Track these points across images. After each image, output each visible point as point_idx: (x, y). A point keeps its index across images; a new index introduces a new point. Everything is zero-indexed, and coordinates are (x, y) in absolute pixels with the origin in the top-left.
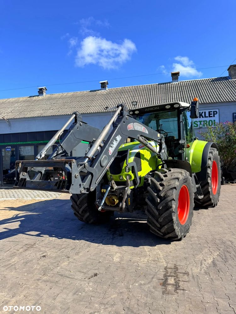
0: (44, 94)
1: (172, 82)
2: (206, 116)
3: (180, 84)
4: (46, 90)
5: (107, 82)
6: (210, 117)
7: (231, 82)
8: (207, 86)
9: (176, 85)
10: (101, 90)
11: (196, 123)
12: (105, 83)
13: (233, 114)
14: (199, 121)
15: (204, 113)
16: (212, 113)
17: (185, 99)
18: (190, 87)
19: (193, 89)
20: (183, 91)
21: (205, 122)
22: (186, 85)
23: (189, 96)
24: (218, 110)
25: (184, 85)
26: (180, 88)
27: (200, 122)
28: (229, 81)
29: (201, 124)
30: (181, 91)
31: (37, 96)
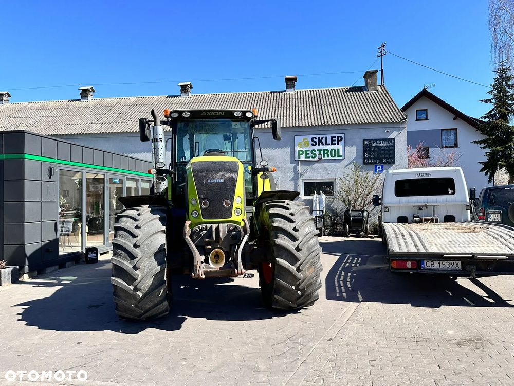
0: (90, 97)
1: (286, 91)
2: (328, 143)
3: (296, 95)
4: (94, 91)
5: (190, 85)
6: (332, 144)
7: (366, 95)
8: (333, 99)
9: (291, 95)
10: (180, 96)
11: (313, 152)
12: (187, 85)
13: (364, 141)
14: (318, 150)
15: (324, 138)
16: (336, 139)
17: (300, 117)
18: (310, 99)
19: (314, 104)
20: (299, 105)
21: (326, 152)
22: (305, 97)
23: (306, 114)
24: (343, 136)
25: (302, 97)
26: (296, 100)
27: (320, 151)
28: (364, 93)
29: (320, 154)
30: (297, 105)
31: (78, 100)
